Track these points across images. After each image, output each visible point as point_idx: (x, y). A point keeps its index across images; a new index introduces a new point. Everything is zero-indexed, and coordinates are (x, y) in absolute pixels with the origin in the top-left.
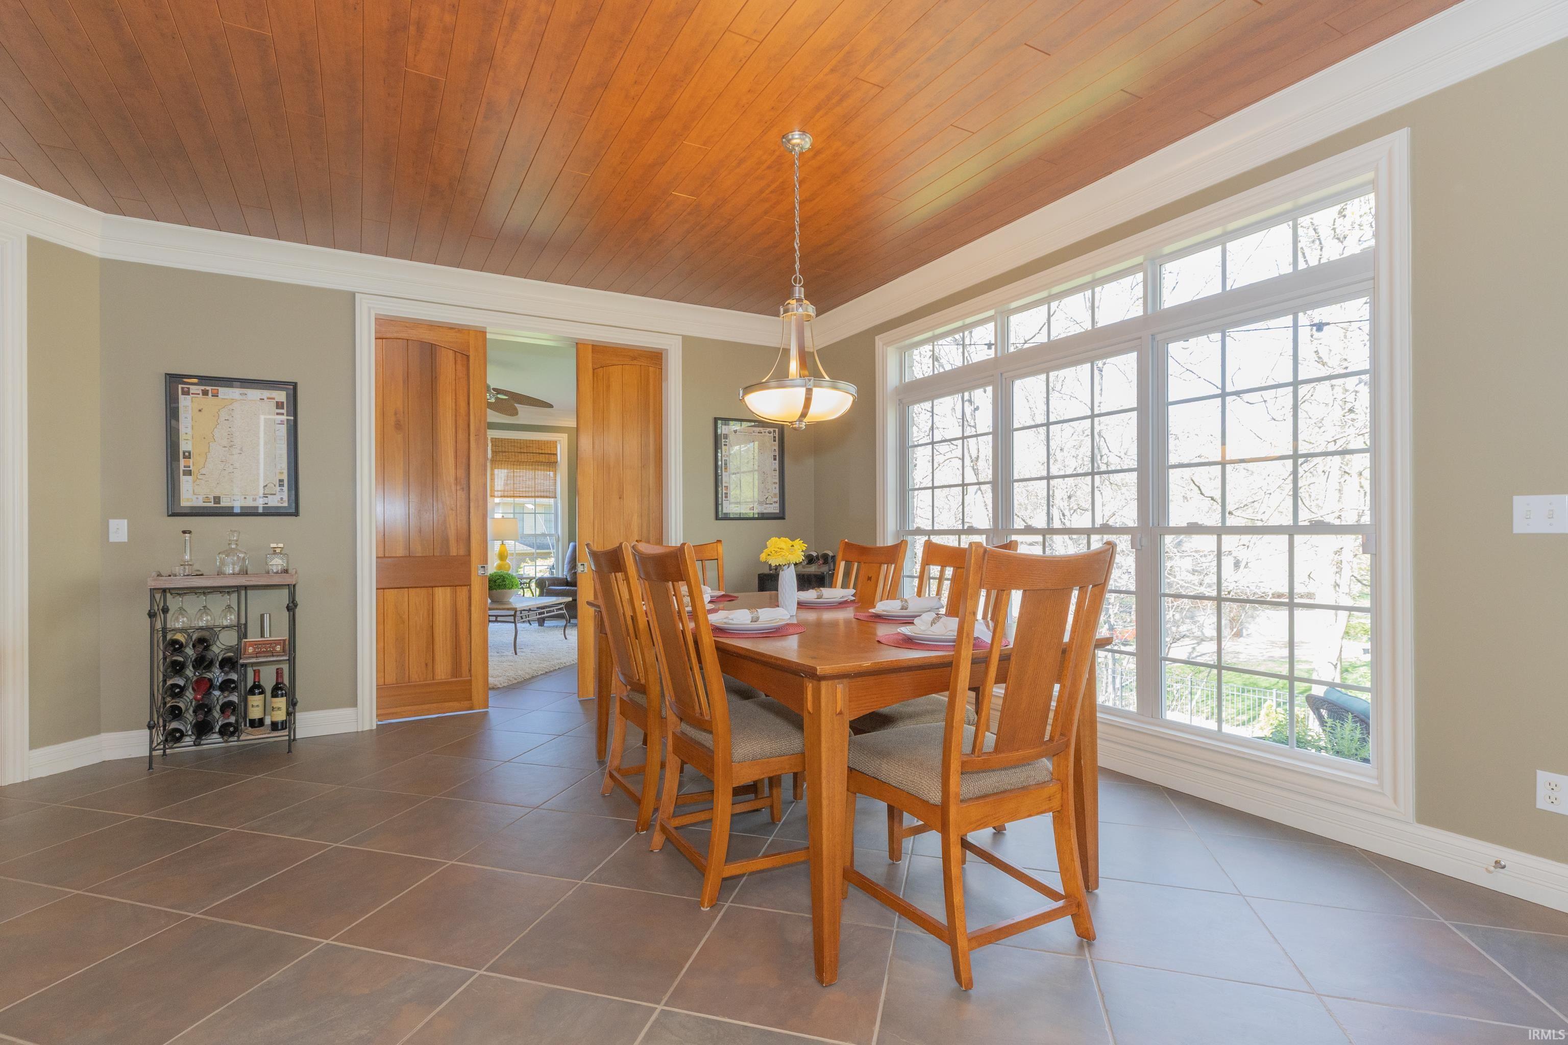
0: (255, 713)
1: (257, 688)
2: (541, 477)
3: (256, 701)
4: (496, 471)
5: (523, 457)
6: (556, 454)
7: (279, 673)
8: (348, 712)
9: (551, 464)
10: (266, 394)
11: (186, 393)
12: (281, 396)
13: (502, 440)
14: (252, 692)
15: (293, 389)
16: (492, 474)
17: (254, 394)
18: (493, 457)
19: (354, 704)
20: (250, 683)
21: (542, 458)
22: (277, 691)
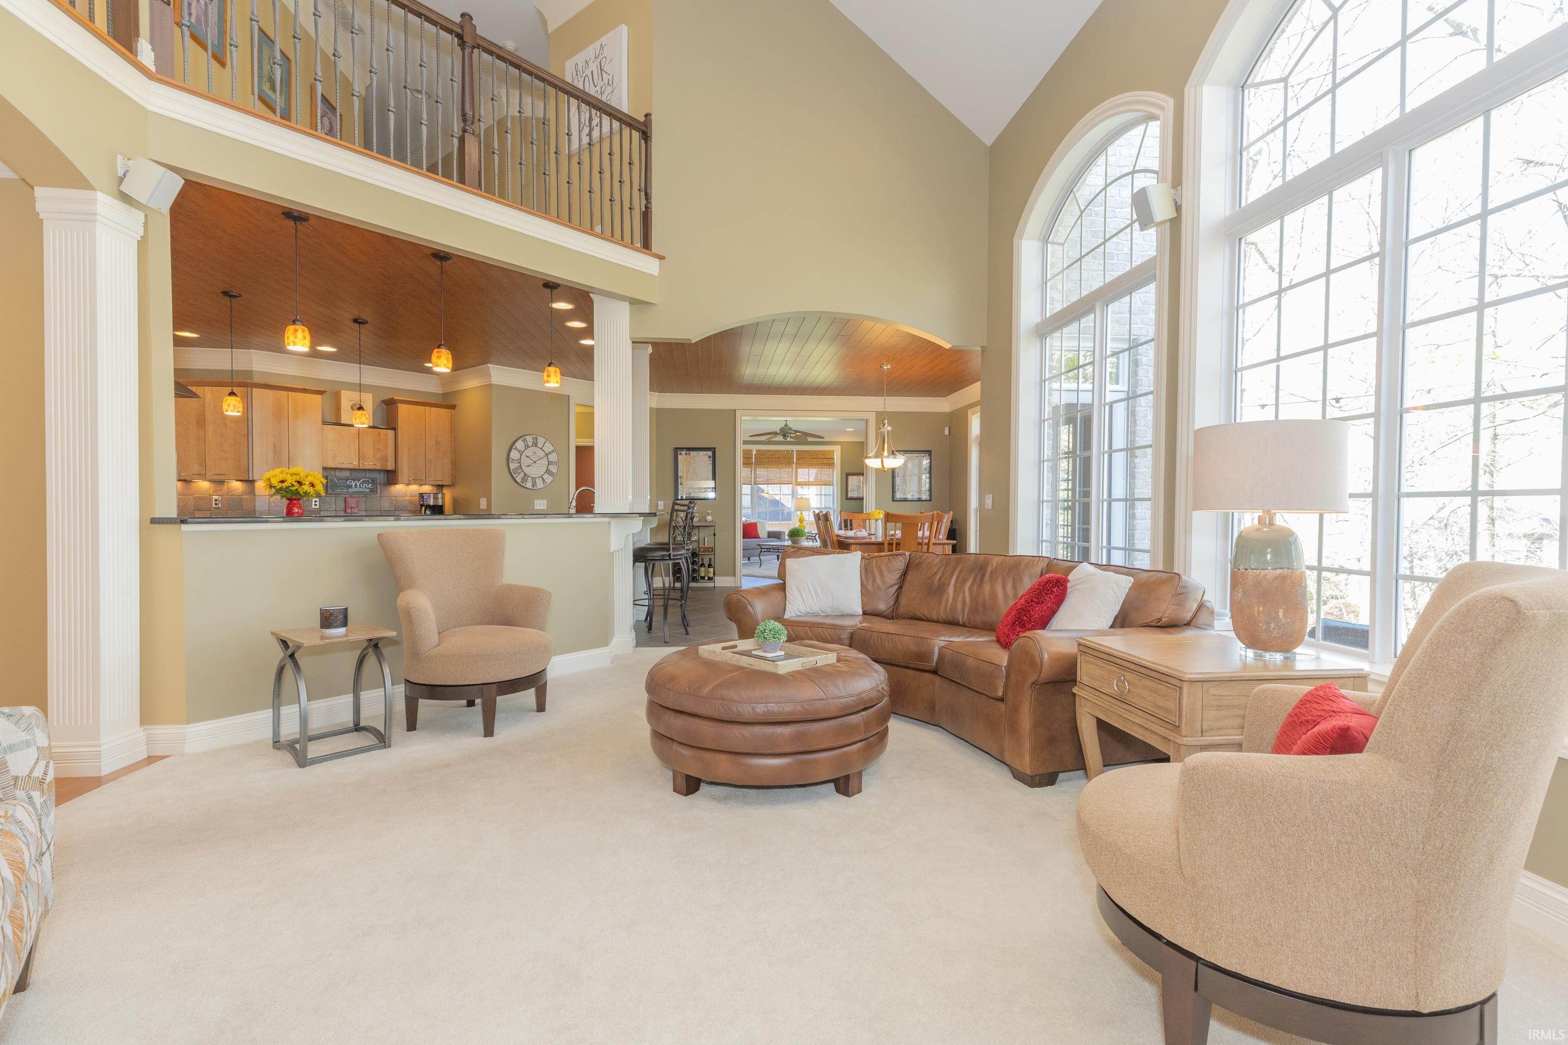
0: (702, 574)
1: (702, 565)
2: (825, 473)
3: (702, 569)
4: (799, 470)
5: (814, 461)
6: (834, 459)
7: (710, 559)
8: (731, 578)
9: (831, 464)
10: (705, 453)
11: (681, 454)
12: (710, 453)
13: (802, 451)
14: (701, 566)
15: (713, 450)
16: (796, 472)
17: (701, 453)
18: (797, 462)
19: (734, 575)
20: (700, 563)
21: (825, 461)
22: (710, 566)
